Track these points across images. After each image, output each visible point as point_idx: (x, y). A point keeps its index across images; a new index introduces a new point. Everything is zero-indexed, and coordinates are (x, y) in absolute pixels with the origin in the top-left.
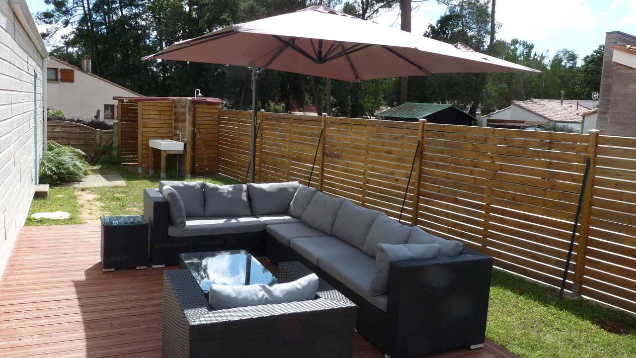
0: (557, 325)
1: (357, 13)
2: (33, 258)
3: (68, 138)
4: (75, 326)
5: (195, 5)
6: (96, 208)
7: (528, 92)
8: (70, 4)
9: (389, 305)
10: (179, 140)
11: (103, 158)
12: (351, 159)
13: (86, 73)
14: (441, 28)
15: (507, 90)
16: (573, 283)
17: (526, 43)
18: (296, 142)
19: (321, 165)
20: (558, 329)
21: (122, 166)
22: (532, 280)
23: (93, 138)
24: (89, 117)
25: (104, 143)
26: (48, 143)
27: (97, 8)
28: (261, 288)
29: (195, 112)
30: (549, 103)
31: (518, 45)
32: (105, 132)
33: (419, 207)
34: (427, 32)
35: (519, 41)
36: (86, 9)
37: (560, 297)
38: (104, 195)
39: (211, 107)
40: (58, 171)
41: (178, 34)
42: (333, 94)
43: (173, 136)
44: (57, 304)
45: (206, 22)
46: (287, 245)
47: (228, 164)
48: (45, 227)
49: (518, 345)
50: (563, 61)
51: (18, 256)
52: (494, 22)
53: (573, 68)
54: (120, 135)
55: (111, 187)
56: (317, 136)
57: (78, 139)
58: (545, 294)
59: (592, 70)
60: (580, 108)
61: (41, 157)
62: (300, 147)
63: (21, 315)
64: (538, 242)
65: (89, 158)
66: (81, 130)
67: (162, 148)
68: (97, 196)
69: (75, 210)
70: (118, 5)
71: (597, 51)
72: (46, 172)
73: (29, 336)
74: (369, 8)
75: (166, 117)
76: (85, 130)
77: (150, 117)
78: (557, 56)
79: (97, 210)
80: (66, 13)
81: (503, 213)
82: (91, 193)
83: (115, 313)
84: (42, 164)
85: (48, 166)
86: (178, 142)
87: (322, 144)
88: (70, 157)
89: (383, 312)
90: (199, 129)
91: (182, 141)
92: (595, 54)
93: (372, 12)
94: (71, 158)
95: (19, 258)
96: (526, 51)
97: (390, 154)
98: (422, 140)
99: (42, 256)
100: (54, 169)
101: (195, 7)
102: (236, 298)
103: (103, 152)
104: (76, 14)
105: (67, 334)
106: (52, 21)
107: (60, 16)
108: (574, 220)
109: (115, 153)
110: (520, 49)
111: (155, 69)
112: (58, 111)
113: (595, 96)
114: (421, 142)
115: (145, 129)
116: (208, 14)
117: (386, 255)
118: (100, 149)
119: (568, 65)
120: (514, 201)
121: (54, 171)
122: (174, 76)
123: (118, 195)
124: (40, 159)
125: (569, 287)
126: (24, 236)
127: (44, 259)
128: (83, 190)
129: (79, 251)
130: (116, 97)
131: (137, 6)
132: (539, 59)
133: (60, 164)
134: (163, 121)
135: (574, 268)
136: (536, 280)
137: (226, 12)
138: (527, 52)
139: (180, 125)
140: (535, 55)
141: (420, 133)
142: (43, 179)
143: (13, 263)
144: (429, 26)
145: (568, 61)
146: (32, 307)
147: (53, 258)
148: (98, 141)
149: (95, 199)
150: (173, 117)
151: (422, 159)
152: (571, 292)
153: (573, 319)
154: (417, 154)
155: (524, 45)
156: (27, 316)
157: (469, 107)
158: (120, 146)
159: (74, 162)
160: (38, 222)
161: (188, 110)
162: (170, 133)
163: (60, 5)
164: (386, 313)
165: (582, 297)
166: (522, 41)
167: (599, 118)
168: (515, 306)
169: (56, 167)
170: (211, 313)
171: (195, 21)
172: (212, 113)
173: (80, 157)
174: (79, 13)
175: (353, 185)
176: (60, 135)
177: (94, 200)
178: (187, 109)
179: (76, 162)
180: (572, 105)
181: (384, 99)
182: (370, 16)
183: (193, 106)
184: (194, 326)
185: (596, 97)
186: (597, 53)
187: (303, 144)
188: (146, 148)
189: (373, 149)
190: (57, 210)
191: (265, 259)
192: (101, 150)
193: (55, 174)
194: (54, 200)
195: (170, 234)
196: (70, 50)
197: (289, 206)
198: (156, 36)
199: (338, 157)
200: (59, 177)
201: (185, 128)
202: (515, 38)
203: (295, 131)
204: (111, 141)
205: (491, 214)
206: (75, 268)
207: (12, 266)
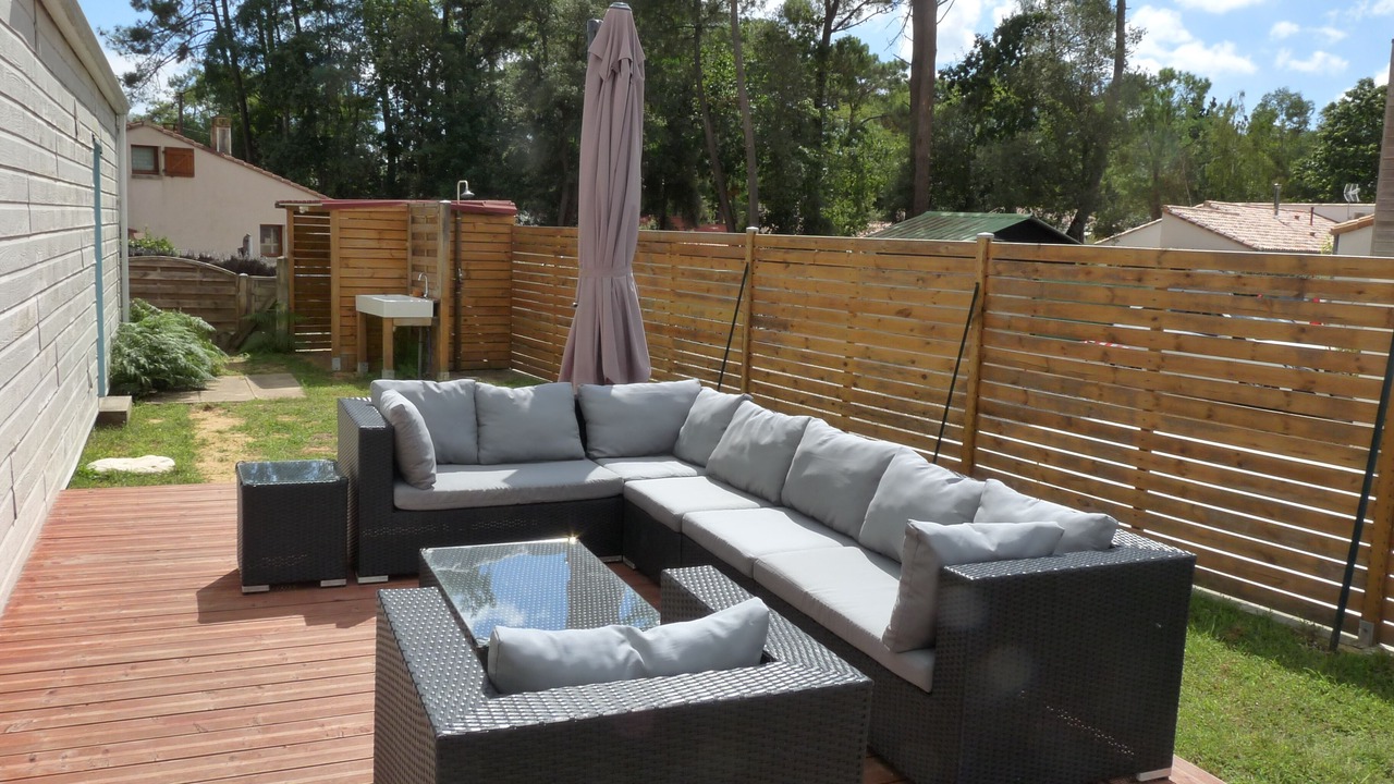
0: (1335, 717)
1: (815, 17)
2: (81, 561)
3: (178, 294)
4: (168, 725)
5: (456, 6)
6: (235, 448)
7: (1196, 187)
8: (186, 11)
9: (937, 673)
10: (423, 295)
11: (257, 338)
12: (817, 331)
13: (219, 155)
14: (1004, 44)
15: (1150, 184)
16: (1359, 614)
17: (1193, 77)
18: (687, 295)
19: (745, 345)
20: (1339, 729)
21: (299, 356)
22: (1257, 610)
23: (232, 293)
24: (226, 250)
25: (256, 306)
26: (131, 305)
27: (245, 17)
28: (622, 636)
29: (456, 233)
30: (1248, 210)
31: (1173, 84)
32: (260, 281)
33: (978, 439)
34: (972, 54)
35: (1177, 73)
36: (221, 18)
37: (1330, 649)
38: (252, 418)
39: (494, 220)
40: (152, 367)
41: (422, 71)
42: (764, 196)
43: (407, 287)
44: (129, 671)
45: (483, 41)
46: (675, 528)
47: (532, 348)
48: (116, 489)
49: (1247, 770)
50: (1276, 116)
51: (46, 558)
52: (1123, 30)
53: (1299, 131)
54: (292, 288)
55: (270, 402)
56: (734, 279)
57: (199, 296)
58: (1294, 641)
59: (1345, 136)
60: (1317, 220)
61: (114, 335)
62: (697, 306)
63: (42, 699)
64: (1272, 517)
65: (225, 339)
66: (205, 277)
67: (385, 314)
68: (237, 422)
69: (188, 452)
70: (289, 9)
71: (1355, 92)
72: (125, 369)
73: (54, 752)
74: (841, 6)
75: (392, 245)
76: (214, 277)
77: (359, 244)
78: (1263, 105)
79: (237, 452)
80: (178, 28)
81: (1185, 449)
82: (225, 414)
83: (266, 694)
84: (116, 351)
85: (129, 355)
86: (419, 300)
87: (748, 299)
88: (179, 335)
89: (921, 690)
90: (467, 271)
91: (429, 297)
92: (1349, 99)
93: (848, 14)
94: (182, 337)
95: (48, 562)
96: (1192, 96)
97: (908, 316)
98: (985, 283)
99: (102, 558)
100: (143, 360)
101: (459, 9)
102: (557, 663)
103: (256, 326)
104: (200, 30)
105: (147, 746)
106: (148, 46)
107: (166, 36)
108: (1365, 466)
109: (281, 326)
110: (1179, 92)
111: (371, 148)
112: (160, 239)
113: (1351, 193)
114: (981, 286)
115: (346, 272)
116: (486, 23)
117: (930, 550)
118: (249, 317)
119: (1289, 125)
120: (1209, 421)
121: (144, 366)
122: (412, 161)
123: (286, 419)
124: (112, 340)
125: (1352, 625)
126: (63, 511)
127: (107, 564)
128: (207, 408)
129: (189, 545)
130: (283, 202)
131: (331, 10)
132: (1221, 115)
133: (157, 351)
134: (386, 254)
135: (1364, 580)
136: (1268, 609)
137: (525, 19)
138: (1193, 99)
139: (424, 261)
140: (1214, 104)
141: (980, 267)
142: (119, 385)
143: (33, 573)
144: (977, 42)
145: (1290, 118)
146: (68, 678)
147: (127, 562)
148: (243, 301)
149: (234, 429)
150: (408, 244)
151: (984, 326)
152: (1356, 637)
153: (1375, 703)
154: (973, 316)
155: (1187, 83)
156: (56, 701)
157: (1068, 219)
158: (293, 310)
159: (187, 346)
160: (101, 480)
161: (442, 227)
162: (403, 281)
163: (164, 12)
164: (930, 694)
165: (1383, 649)
166: (1184, 72)
167: (1377, 236)
168: (1225, 671)
169: (147, 357)
170: (492, 703)
171: (458, 41)
172: (495, 234)
173: (204, 335)
174: (207, 28)
175: (820, 389)
176: (159, 288)
177: (231, 429)
178: (439, 227)
179: (192, 346)
180: (1299, 214)
181: (878, 205)
182: (842, 22)
183: (453, 219)
184: (447, 738)
185: (1354, 196)
186: (1355, 98)
187: (703, 298)
188: (350, 313)
189: (866, 307)
190: (147, 452)
191: (622, 562)
192: (251, 320)
193: (146, 372)
194: (142, 431)
195: (398, 503)
196: (189, 110)
197: (677, 435)
198: (375, 75)
199: (785, 326)
200: (154, 381)
201: (435, 267)
202: (1169, 67)
203: (685, 270)
204: (272, 301)
205: (1153, 452)
206: (176, 585)
207: (31, 580)
